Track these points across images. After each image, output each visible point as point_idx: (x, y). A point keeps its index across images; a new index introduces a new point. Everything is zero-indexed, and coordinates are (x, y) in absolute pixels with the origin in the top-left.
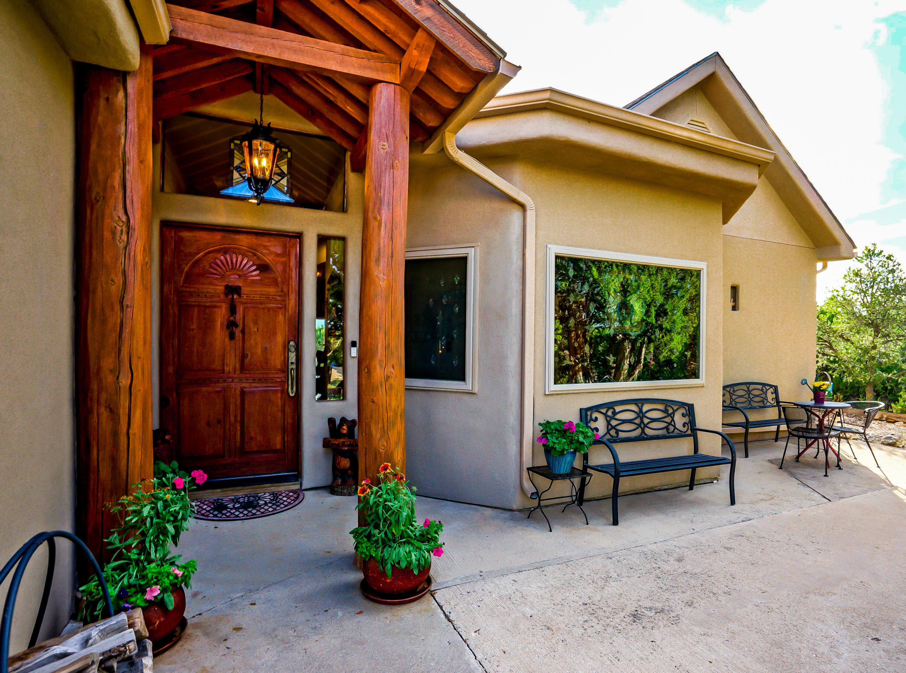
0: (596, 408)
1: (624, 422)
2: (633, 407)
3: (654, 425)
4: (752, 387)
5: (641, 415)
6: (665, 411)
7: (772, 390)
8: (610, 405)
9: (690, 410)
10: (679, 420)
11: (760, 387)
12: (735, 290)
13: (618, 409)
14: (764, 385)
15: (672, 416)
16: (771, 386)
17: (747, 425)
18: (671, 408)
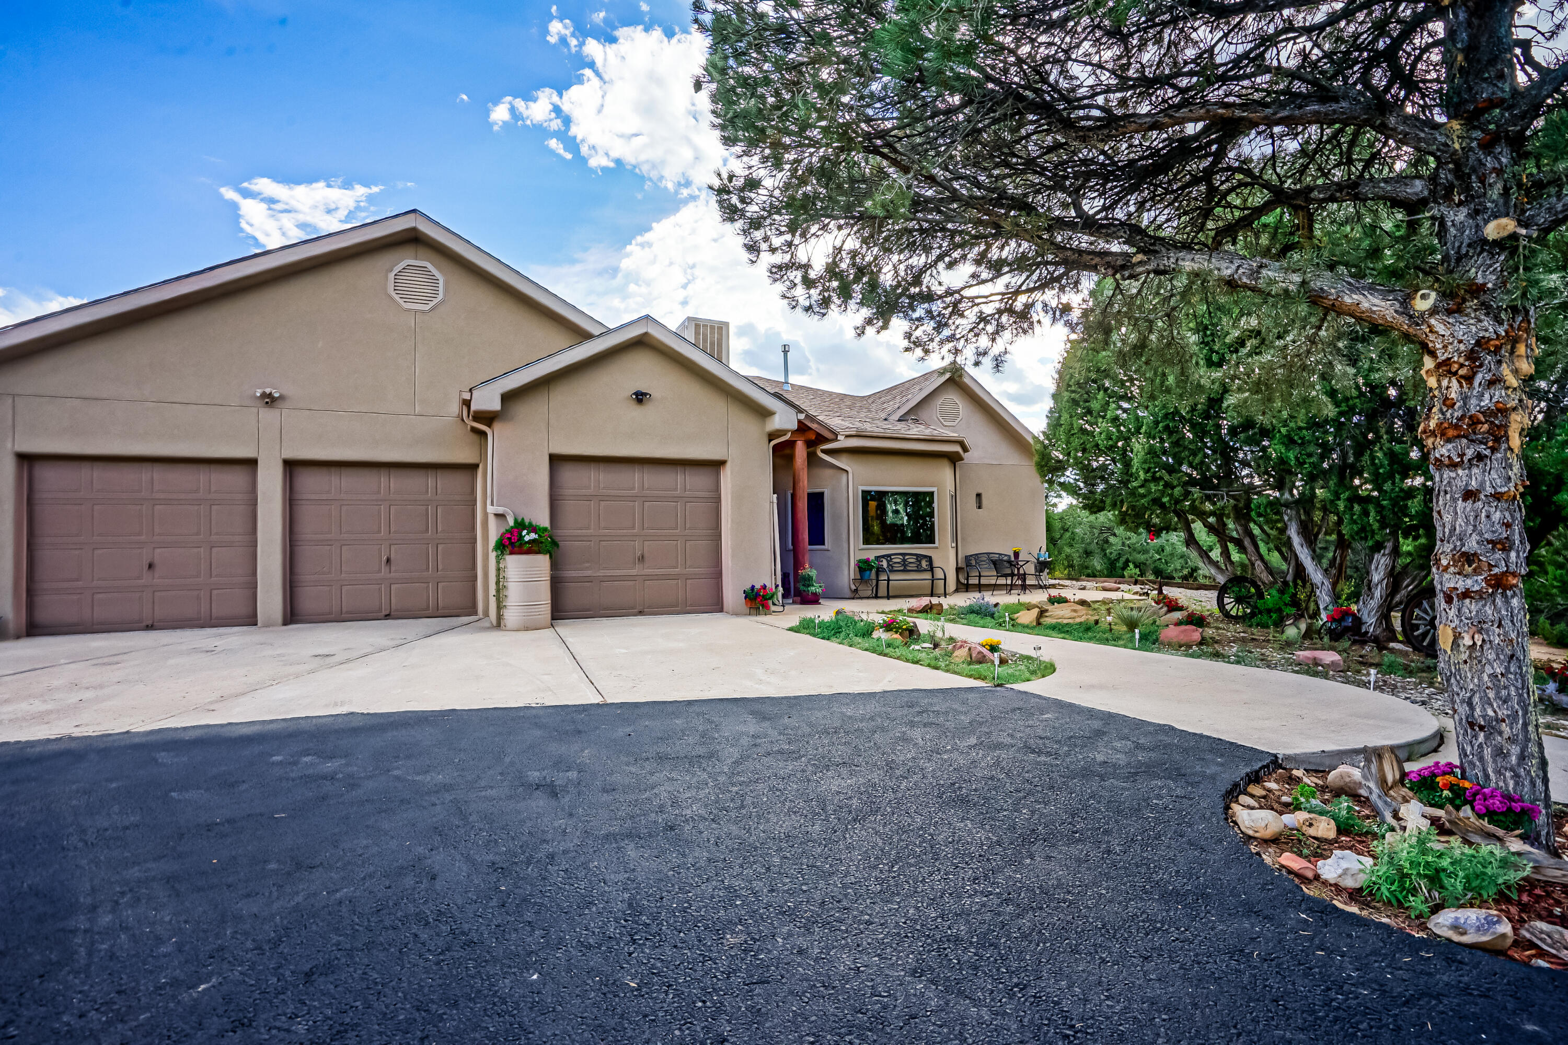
0: (883, 556)
1: (896, 563)
2: (900, 557)
3: (911, 565)
5: (904, 560)
6: (917, 559)
8: (889, 556)
10: (924, 564)
11: (991, 556)
12: (979, 496)
13: (893, 557)
14: (1000, 555)
15: (920, 561)
17: (980, 576)
18: (919, 557)
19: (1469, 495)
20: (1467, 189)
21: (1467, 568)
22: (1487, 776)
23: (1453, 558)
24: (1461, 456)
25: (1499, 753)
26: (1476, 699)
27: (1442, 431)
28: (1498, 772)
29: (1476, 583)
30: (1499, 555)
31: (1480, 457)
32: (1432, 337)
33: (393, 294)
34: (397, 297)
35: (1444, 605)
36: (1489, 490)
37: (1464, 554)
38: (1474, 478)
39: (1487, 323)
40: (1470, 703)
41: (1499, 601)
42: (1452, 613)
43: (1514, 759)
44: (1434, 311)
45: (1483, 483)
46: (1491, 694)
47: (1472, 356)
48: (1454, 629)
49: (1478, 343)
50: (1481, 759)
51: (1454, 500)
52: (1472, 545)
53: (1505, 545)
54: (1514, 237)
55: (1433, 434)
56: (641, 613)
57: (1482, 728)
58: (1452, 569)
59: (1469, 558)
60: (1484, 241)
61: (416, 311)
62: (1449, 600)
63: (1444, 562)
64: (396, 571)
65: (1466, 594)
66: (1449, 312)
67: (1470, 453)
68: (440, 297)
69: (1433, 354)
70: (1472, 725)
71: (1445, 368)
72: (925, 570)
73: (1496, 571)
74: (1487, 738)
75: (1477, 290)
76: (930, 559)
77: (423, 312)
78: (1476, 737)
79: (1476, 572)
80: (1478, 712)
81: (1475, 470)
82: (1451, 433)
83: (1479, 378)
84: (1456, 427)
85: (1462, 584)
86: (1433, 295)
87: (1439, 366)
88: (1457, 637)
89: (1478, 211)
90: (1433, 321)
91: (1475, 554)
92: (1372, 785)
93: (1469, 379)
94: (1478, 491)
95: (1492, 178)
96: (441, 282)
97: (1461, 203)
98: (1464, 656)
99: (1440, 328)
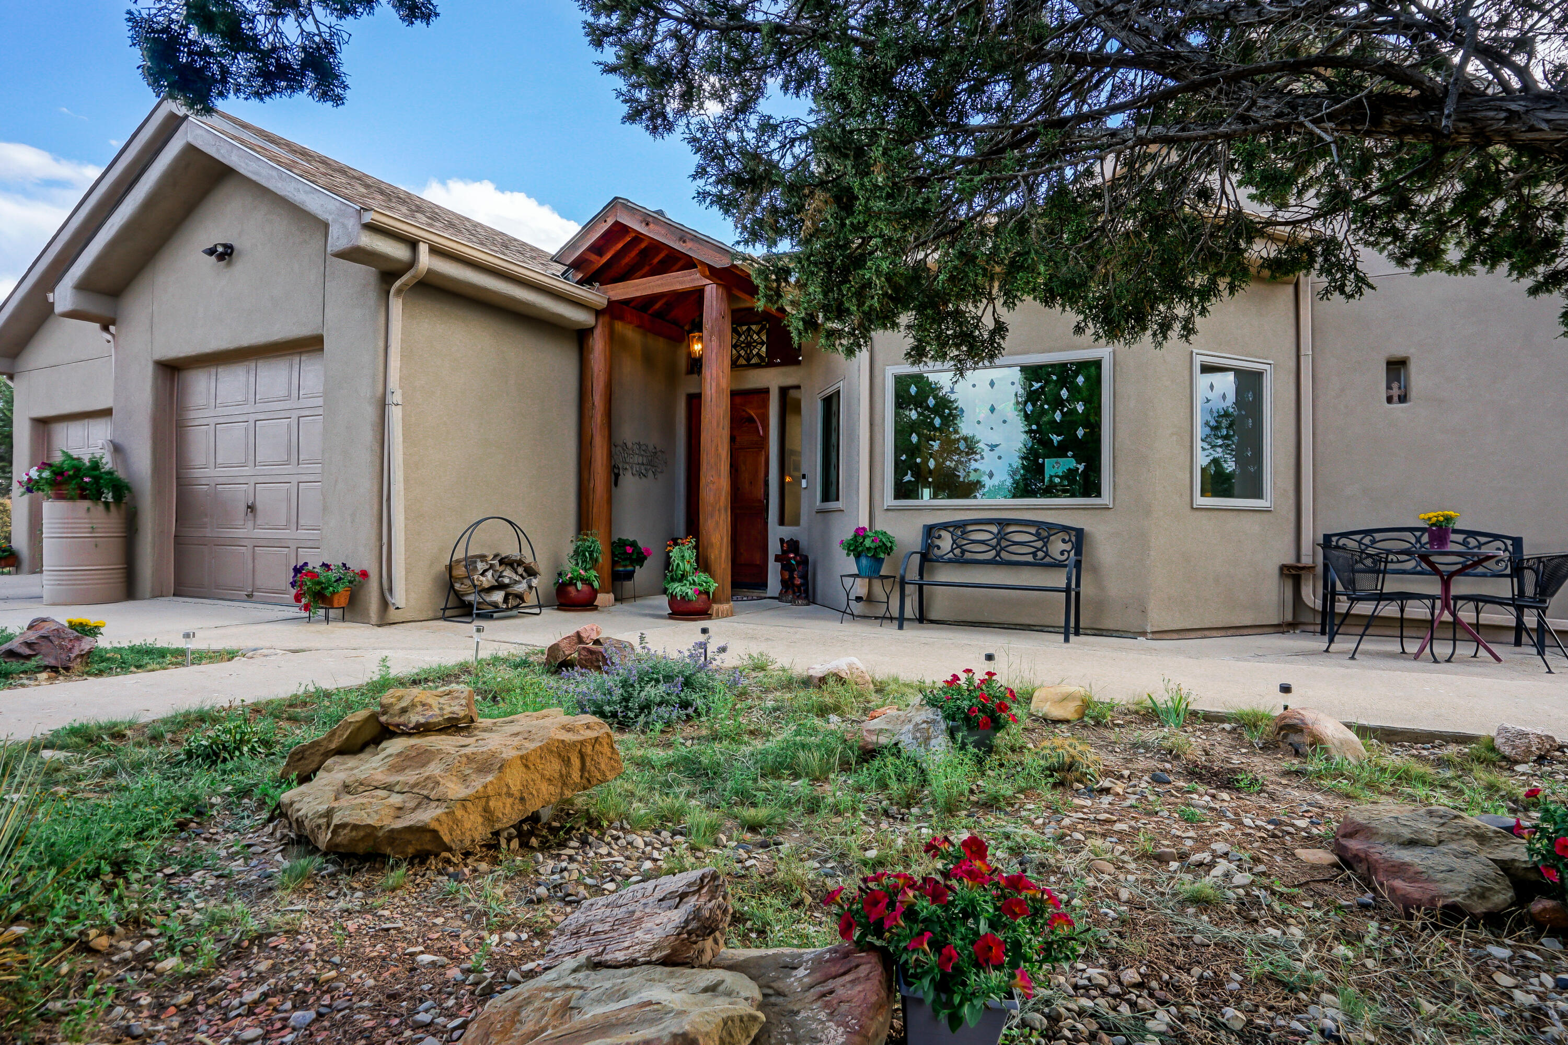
0: (945, 526)
1: (975, 542)
2: (993, 528)
3: (1016, 549)
5: (1000, 537)
6: (1037, 534)
8: (961, 524)
9: (1077, 534)
10: (1056, 546)
13: (970, 528)
15: (1045, 541)
18: (1045, 531)
56: (248, 598)
72: (1059, 565)
76: (1079, 538)
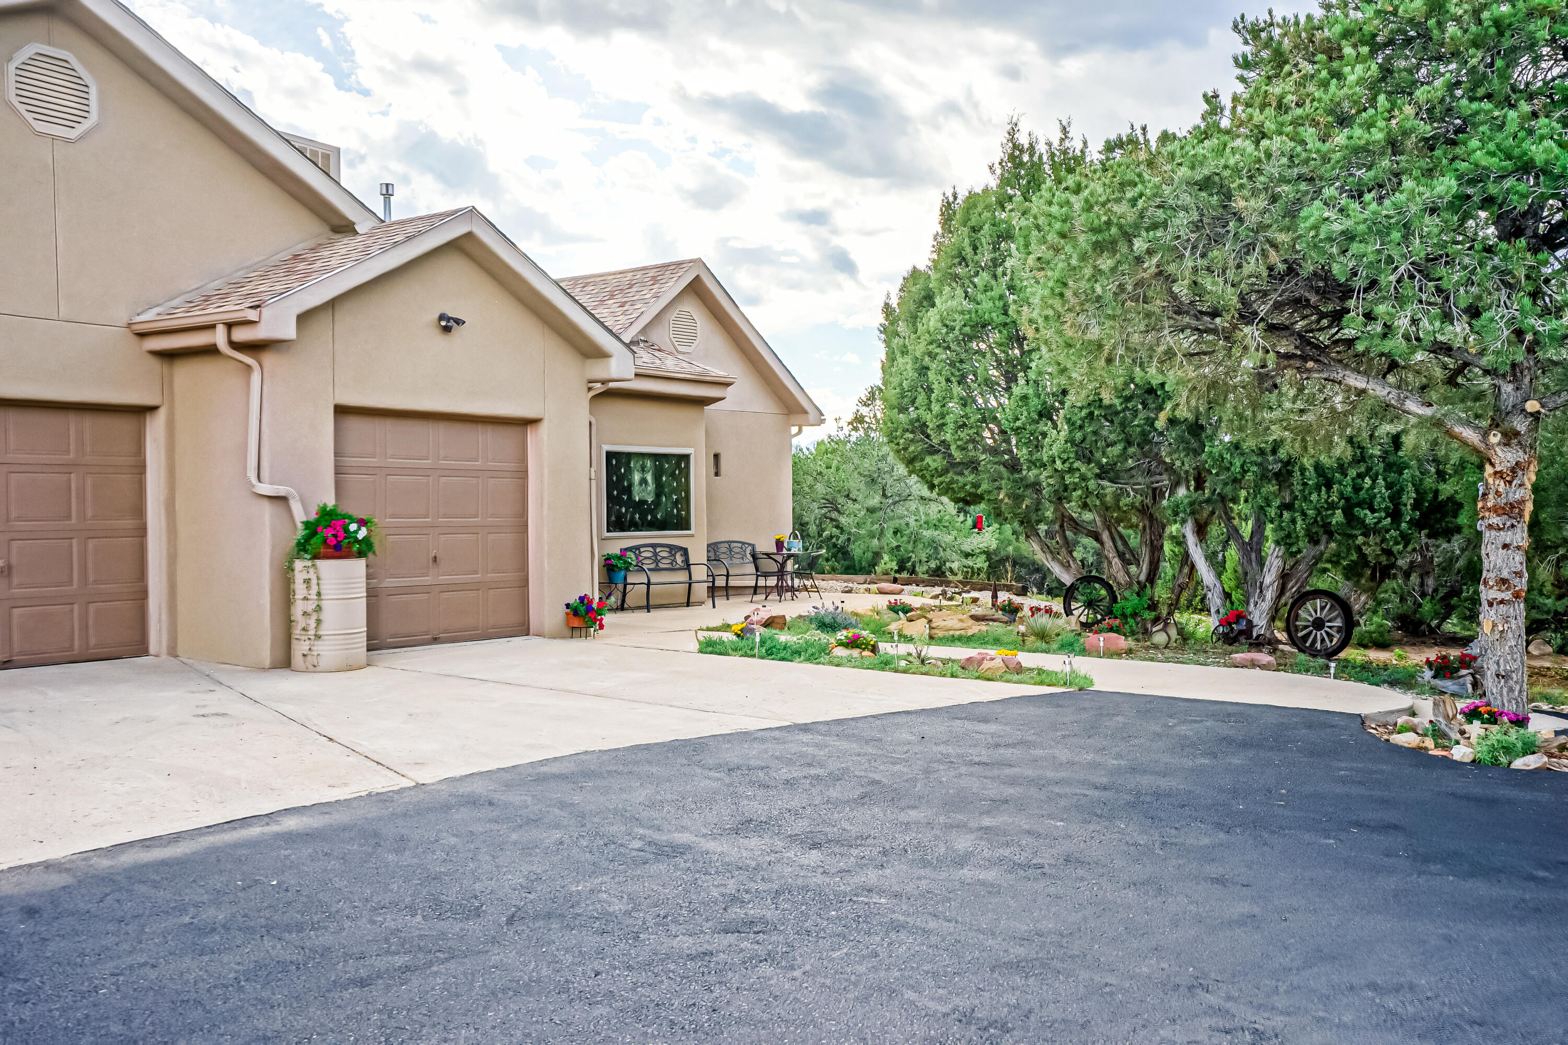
0: (630, 549)
1: (646, 558)
2: (651, 549)
3: (664, 561)
4: (733, 545)
5: (656, 554)
6: (670, 552)
7: (750, 548)
8: (637, 548)
9: (685, 551)
10: (679, 559)
11: (740, 545)
12: (716, 456)
13: (642, 550)
14: (743, 543)
15: (674, 555)
16: (750, 544)
17: (728, 576)
18: (673, 549)
19: (1506, 546)
20: (1514, 375)
21: (1504, 588)
22: (1503, 704)
23: (1496, 582)
24: (1504, 524)
25: (1511, 690)
26: (1501, 661)
27: (1496, 510)
28: (1510, 701)
29: (1507, 595)
30: (1518, 580)
31: (1513, 526)
32: (1495, 457)
33: (15, 101)
34: (22, 108)
35: (1487, 607)
36: (1515, 544)
37: (1502, 579)
38: (1507, 537)
39: (1521, 453)
40: (1498, 663)
41: (1516, 605)
42: (1492, 613)
43: (1516, 693)
44: (1499, 444)
45: (1512, 541)
46: (1509, 657)
47: (1513, 470)
48: (1493, 622)
49: (1517, 463)
50: (1501, 695)
51: (1498, 549)
52: (1505, 574)
53: (1519, 574)
54: (1538, 412)
55: (1489, 510)
56: (436, 640)
57: (1503, 677)
58: (1495, 588)
59: (1504, 581)
60: (1523, 410)
61: (54, 138)
62: (1491, 604)
63: (1491, 583)
64: (20, 586)
65: (1502, 602)
66: (1505, 445)
67: (1508, 524)
68: (94, 117)
69: (1492, 465)
70: (1498, 676)
71: (1498, 474)
73: (1517, 589)
74: (1506, 682)
75: (1517, 434)
77: (67, 141)
78: (1499, 682)
79: (1507, 589)
80: (1502, 668)
81: (1509, 533)
82: (1500, 512)
83: (1515, 483)
84: (1503, 509)
85: (1500, 596)
86: (1499, 435)
87: (1496, 473)
88: (1494, 625)
89: (1517, 389)
90: (1497, 449)
91: (1507, 579)
92: (1441, 719)
93: (1510, 482)
94: (1510, 545)
95: (1526, 372)
96: (93, 91)
97: (1510, 382)
98: (1497, 637)
99: (1500, 453)
